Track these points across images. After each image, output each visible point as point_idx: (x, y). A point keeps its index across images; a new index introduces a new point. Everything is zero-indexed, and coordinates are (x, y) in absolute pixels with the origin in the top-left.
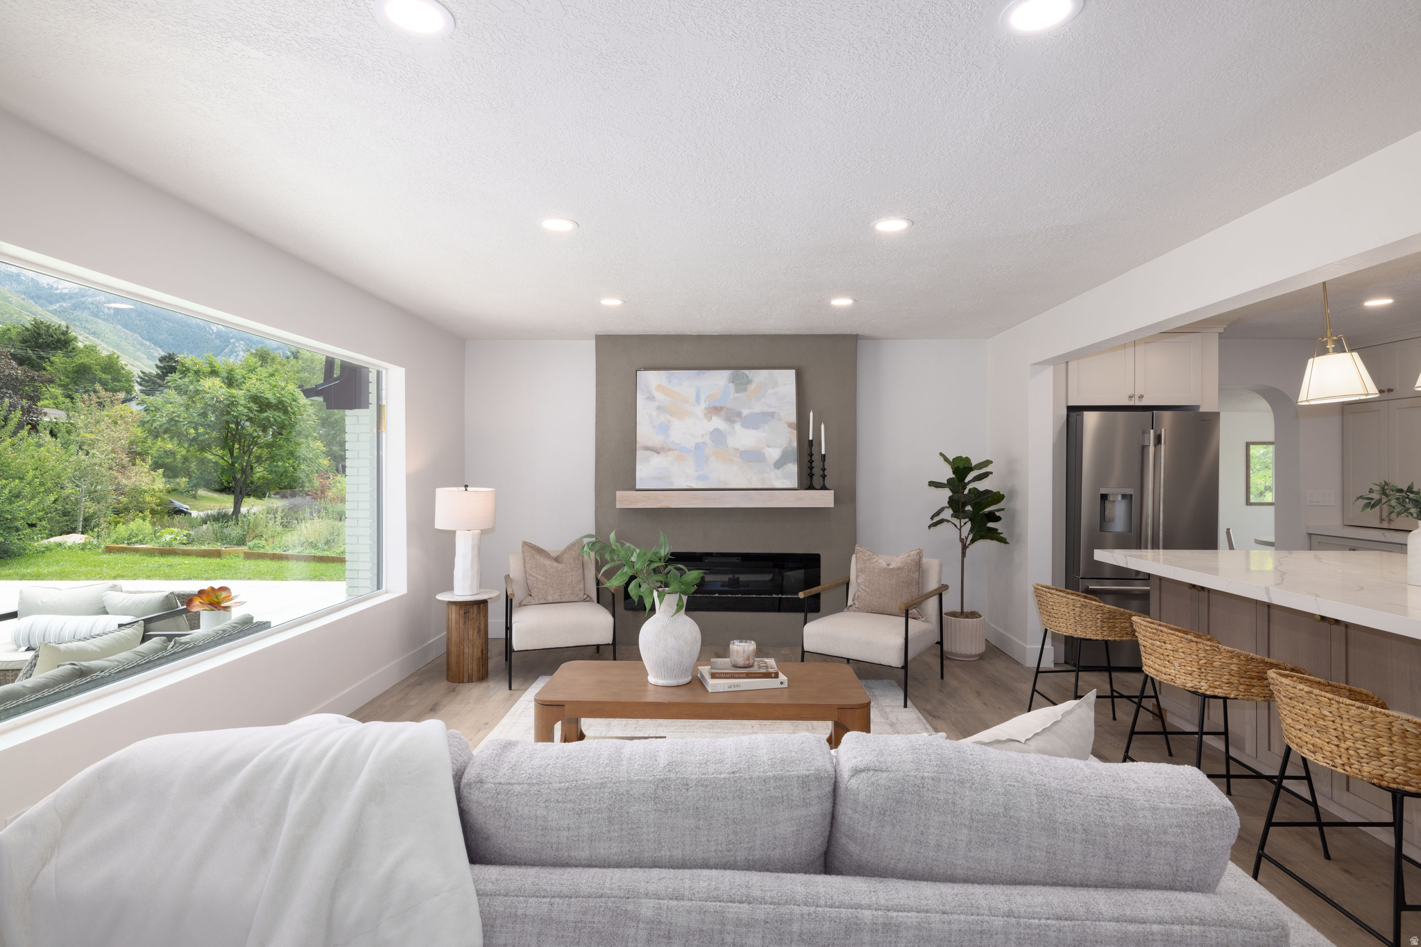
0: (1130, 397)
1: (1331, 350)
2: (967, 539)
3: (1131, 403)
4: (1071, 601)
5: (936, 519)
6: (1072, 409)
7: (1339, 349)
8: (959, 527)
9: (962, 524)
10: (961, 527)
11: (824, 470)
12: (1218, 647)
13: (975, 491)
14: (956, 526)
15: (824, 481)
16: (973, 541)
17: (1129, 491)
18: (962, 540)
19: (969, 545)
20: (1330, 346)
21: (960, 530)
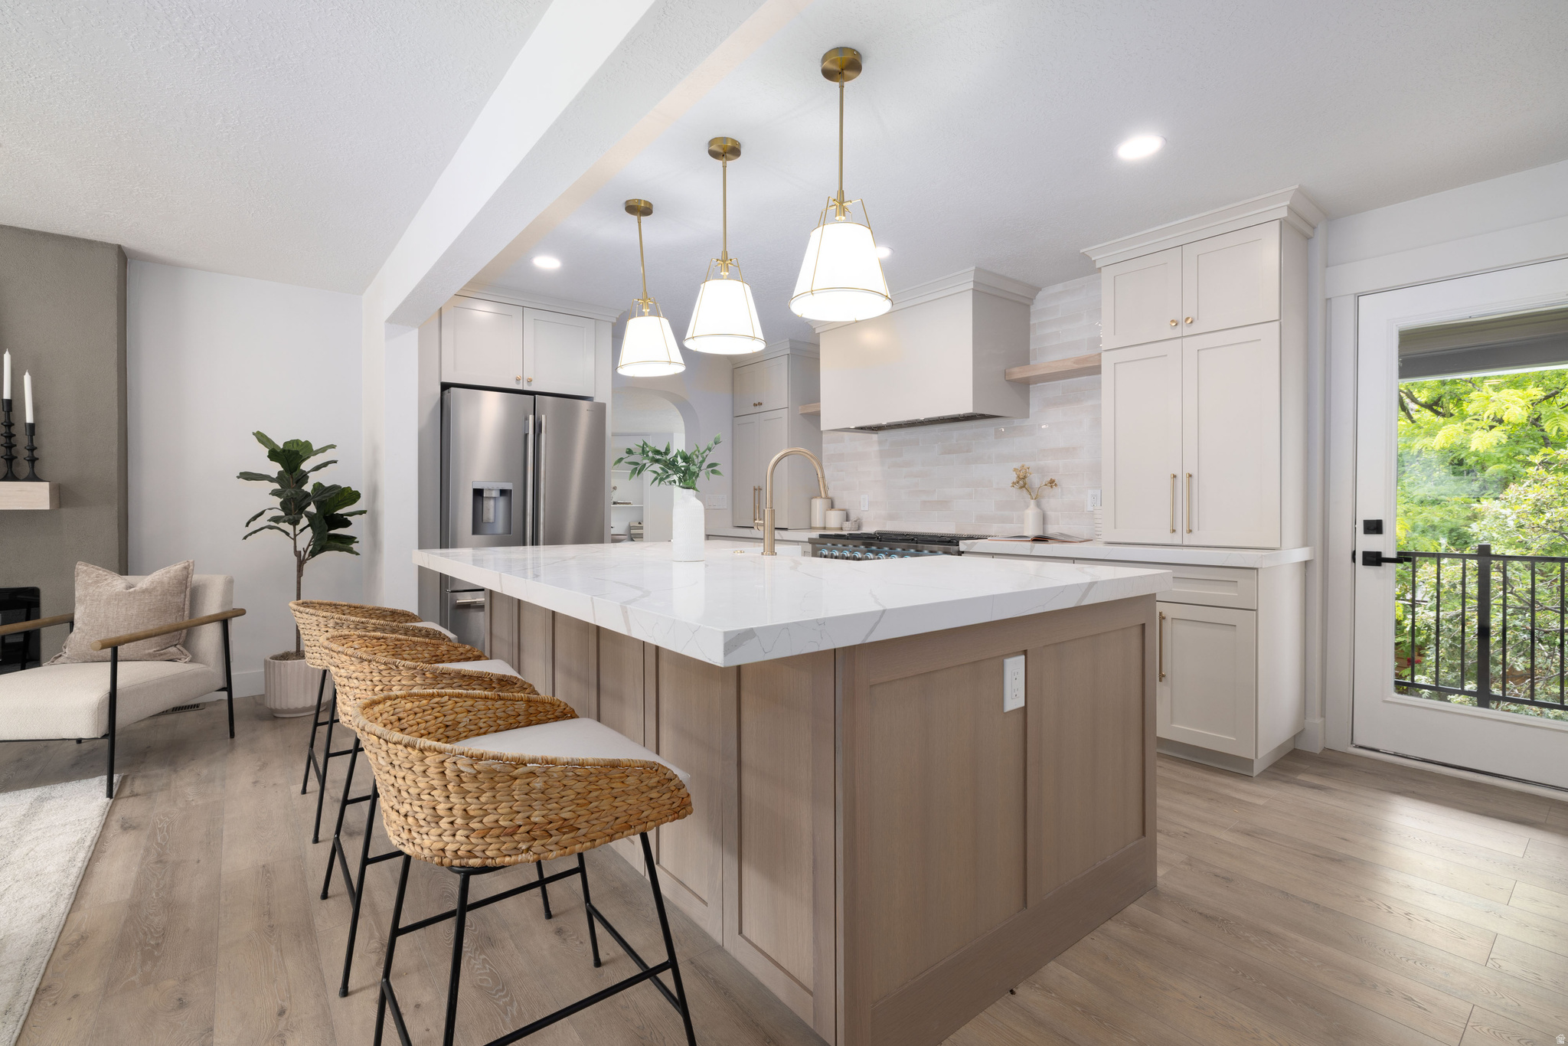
0: (518, 380)
1: (647, 314)
2: (305, 552)
3: (519, 387)
4: (322, 620)
5: (254, 526)
6: (445, 387)
7: (654, 313)
8: (292, 535)
9: (297, 532)
10: (295, 535)
11: (32, 449)
12: (394, 663)
13: (318, 487)
14: (287, 534)
15: (33, 467)
16: (313, 554)
17: (507, 486)
18: (297, 554)
19: (307, 559)
20: (646, 310)
21: (295, 539)
